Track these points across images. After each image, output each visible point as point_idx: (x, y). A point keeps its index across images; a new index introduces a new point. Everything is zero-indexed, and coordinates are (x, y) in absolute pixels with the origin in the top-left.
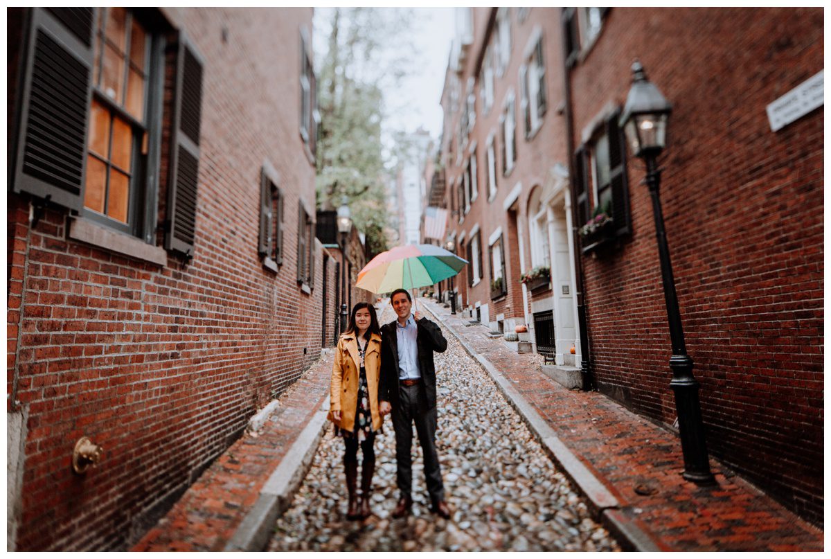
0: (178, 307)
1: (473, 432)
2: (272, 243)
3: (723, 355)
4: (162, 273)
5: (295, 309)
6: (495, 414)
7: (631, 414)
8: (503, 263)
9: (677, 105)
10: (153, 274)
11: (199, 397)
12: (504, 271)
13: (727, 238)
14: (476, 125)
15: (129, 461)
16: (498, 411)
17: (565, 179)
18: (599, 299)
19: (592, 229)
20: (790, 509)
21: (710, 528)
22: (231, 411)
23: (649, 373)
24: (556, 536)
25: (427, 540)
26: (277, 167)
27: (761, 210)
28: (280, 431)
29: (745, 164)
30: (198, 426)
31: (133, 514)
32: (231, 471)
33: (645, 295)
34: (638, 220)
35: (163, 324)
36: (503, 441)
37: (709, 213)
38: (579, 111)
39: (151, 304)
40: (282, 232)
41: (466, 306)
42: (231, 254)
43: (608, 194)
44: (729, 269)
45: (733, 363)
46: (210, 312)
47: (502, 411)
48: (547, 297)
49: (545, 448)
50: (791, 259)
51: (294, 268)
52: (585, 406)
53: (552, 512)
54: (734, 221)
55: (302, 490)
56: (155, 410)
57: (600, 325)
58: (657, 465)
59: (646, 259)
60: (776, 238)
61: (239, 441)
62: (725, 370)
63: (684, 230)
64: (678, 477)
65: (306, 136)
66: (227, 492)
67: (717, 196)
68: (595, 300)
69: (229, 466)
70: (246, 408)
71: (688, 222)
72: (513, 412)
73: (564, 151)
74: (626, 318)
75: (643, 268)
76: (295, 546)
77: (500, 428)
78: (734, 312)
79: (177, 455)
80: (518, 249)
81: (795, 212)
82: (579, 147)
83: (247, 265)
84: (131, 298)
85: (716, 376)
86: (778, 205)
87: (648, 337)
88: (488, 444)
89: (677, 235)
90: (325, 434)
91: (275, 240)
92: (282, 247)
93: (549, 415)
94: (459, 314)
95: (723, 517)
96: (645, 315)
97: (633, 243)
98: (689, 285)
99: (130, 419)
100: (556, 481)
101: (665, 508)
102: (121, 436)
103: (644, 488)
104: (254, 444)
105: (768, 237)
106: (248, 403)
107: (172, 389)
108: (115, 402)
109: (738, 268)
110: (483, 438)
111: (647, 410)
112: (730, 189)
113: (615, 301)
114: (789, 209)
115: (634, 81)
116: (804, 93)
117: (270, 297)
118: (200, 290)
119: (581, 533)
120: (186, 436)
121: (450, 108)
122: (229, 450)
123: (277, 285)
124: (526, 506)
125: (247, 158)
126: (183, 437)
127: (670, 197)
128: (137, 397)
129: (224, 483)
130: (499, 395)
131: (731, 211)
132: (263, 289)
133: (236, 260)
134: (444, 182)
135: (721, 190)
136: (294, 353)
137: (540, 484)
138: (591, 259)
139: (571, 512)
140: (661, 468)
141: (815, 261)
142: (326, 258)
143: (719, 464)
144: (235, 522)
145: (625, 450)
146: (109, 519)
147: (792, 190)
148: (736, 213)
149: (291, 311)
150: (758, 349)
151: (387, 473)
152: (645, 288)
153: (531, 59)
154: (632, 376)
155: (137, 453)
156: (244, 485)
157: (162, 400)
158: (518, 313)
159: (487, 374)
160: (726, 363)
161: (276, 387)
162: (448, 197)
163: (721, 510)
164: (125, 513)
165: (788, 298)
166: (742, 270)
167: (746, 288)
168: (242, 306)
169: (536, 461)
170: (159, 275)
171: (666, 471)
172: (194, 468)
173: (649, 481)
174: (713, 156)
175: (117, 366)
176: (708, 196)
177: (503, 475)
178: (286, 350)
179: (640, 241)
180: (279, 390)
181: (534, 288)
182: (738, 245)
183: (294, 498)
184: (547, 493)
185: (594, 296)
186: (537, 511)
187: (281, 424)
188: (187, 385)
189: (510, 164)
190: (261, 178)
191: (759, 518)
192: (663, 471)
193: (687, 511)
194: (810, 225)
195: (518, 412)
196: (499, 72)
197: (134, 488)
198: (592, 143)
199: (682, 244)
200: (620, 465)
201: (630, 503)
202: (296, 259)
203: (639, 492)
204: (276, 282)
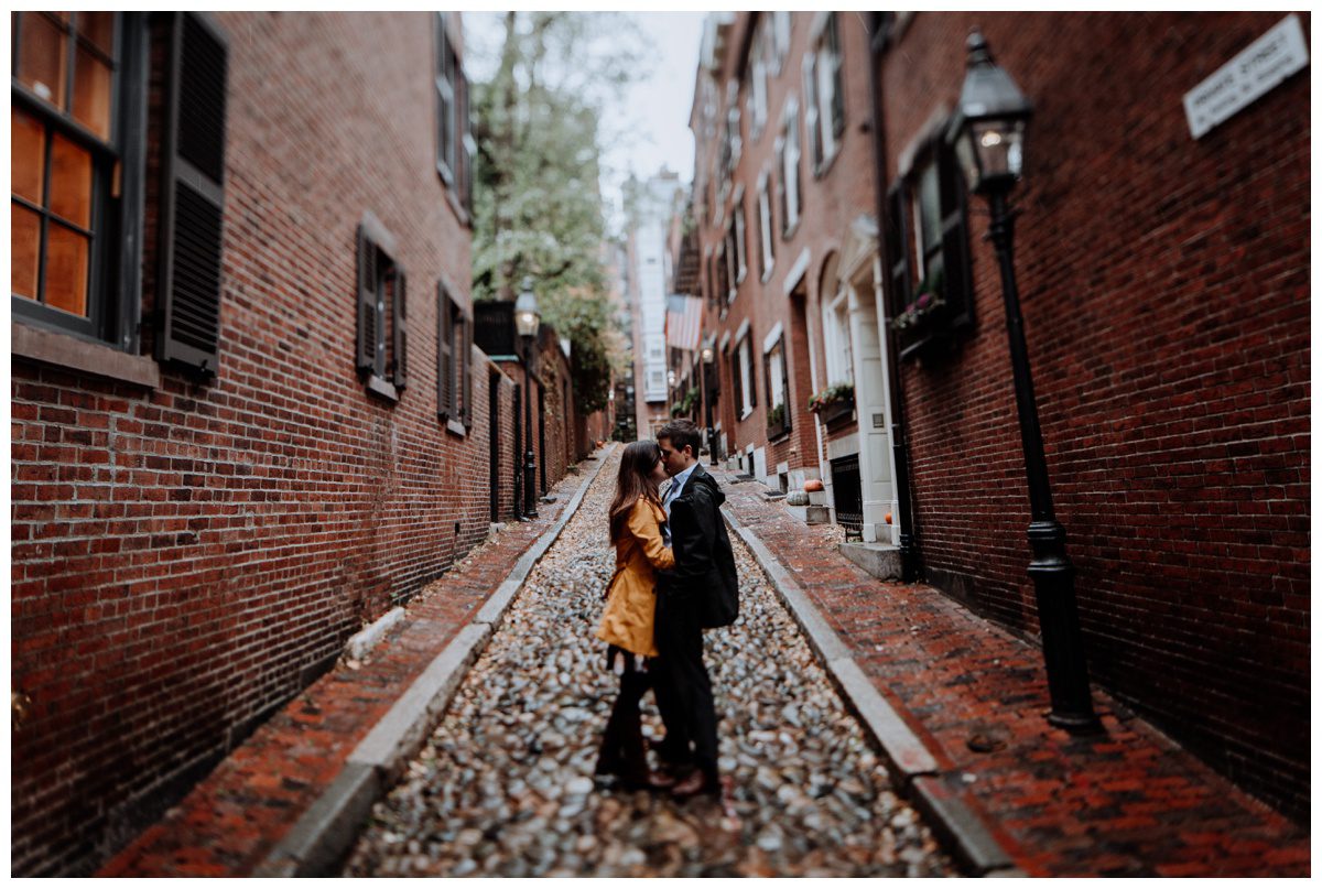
0: (189, 457)
1: (719, 652)
2: (386, 352)
3: (1114, 520)
4: (151, 401)
5: (436, 460)
6: (759, 622)
7: (975, 619)
8: (785, 381)
9: (1043, 103)
10: (133, 403)
11: (242, 606)
12: (786, 393)
13: (1121, 324)
14: (742, 157)
15: (96, 718)
16: (764, 618)
17: (873, 237)
18: (927, 434)
19: (913, 320)
20: (1220, 771)
21: (1085, 806)
22: (309, 629)
23: (1001, 552)
24: (832, 823)
25: (617, 834)
26: (390, 225)
27: (1176, 275)
28: (401, 657)
29: (1150, 198)
30: (242, 654)
31: (109, 803)
32: (305, 727)
33: (996, 424)
34: (985, 301)
35: (157, 486)
36: (765, 666)
37: (1093, 284)
38: (894, 124)
39: (130, 452)
40: (404, 335)
41: (732, 451)
42: (299, 369)
43: (938, 261)
44: (1124, 377)
45: (1131, 533)
46: (259, 465)
47: (770, 618)
48: (850, 433)
49: (831, 677)
50: (1222, 356)
51: (431, 394)
52: (902, 607)
53: (831, 782)
54: (1132, 296)
55: (424, 754)
56: (146, 631)
57: (928, 476)
58: (1007, 702)
59: (996, 365)
60: (1199, 322)
61: (326, 676)
62: (1118, 544)
63: (1055, 315)
64: (1040, 720)
65: (448, 176)
66: (291, 762)
67: (1105, 255)
68: (919, 436)
69: (301, 717)
70: (340, 621)
71: (1060, 301)
72: (787, 620)
73: (871, 193)
74: (967, 463)
75: (992, 381)
76: (398, 848)
77: (764, 644)
78: (1132, 448)
79: (199, 704)
80: (807, 357)
81: (1229, 275)
82: (895, 184)
83: (335, 389)
84: (88, 442)
85: (1106, 554)
86: (1201, 265)
87: (1001, 492)
88: (741, 672)
89: (1045, 324)
90: (476, 661)
91: (391, 348)
92: (404, 360)
93: (844, 623)
94: (722, 465)
95: (1108, 787)
96: (996, 458)
97: (977, 340)
98: (1062, 406)
99: (95, 647)
100: (843, 730)
101: (1014, 774)
102: (77, 676)
103: (983, 740)
104: (351, 681)
105: (1186, 320)
106: (344, 614)
107: (184, 596)
108: (64, 619)
109: (1138, 374)
110: (735, 662)
111: (1002, 611)
112: (1125, 243)
113: (950, 435)
114: (1219, 271)
115: (972, 65)
116: (1244, 69)
117: (382, 440)
118: (235, 430)
119: (874, 815)
120: (216, 671)
121: (703, 131)
122: (308, 691)
123: (397, 420)
124: (789, 772)
125: (327, 209)
126: (209, 673)
127: (1032, 261)
128: (109, 610)
129: (289, 746)
130: (769, 593)
131: (1127, 279)
132: (368, 427)
133: (310, 380)
134: (698, 253)
135: (1111, 245)
136: (435, 531)
137: (817, 736)
138: (913, 368)
139: (861, 781)
140: (1015, 706)
141: (1260, 357)
142: (494, 378)
143: (1110, 699)
144: (292, 813)
145: (960, 677)
146: (57, 815)
147: (1224, 238)
148: (1134, 282)
149: (427, 462)
150: (1169, 509)
151: (569, 723)
152: (996, 414)
153: (819, 44)
154: (977, 557)
155: (112, 704)
156: (322, 750)
157: (161, 615)
158: (809, 461)
159: (754, 558)
160: (1120, 532)
161: (400, 587)
162: (703, 276)
163: (1106, 774)
164: (93, 803)
165: (1217, 422)
166: (1145, 378)
167: (1151, 408)
168: (327, 457)
169: (816, 698)
170: (145, 403)
171: (1022, 712)
172: (235, 724)
173: (992, 728)
174: (1100, 188)
175: (61, 558)
176: (1090, 257)
177: (758, 723)
178: (418, 527)
179: (988, 335)
180: (408, 590)
181: (830, 419)
182: (1138, 337)
183: (409, 768)
184: (826, 750)
185: (919, 429)
186: (806, 781)
187: (403, 646)
188: (213, 588)
189: (793, 218)
190: (357, 244)
191: (1167, 788)
192: (1017, 712)
193: (1049, 777)
194: (1254, 297)
195: (794, 619)
196: (774, 67)
197: (109, 761)
198: (914, 178)
199: (1051, 338)
200: (948, 703)
201: (958, 764)
202: (435, 379)
203: (974, 747)
204: (393, 415)
